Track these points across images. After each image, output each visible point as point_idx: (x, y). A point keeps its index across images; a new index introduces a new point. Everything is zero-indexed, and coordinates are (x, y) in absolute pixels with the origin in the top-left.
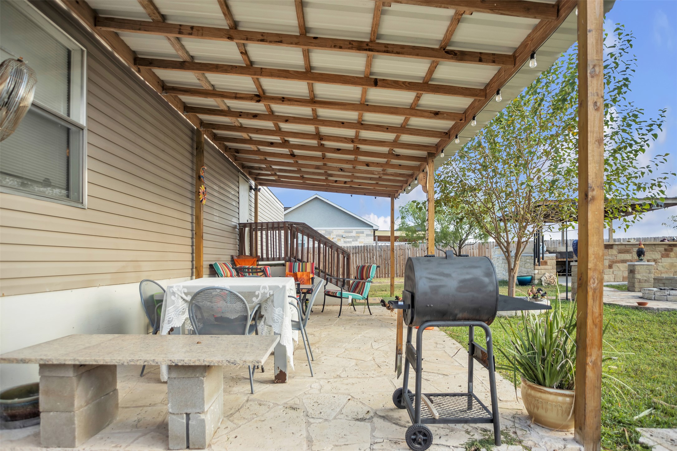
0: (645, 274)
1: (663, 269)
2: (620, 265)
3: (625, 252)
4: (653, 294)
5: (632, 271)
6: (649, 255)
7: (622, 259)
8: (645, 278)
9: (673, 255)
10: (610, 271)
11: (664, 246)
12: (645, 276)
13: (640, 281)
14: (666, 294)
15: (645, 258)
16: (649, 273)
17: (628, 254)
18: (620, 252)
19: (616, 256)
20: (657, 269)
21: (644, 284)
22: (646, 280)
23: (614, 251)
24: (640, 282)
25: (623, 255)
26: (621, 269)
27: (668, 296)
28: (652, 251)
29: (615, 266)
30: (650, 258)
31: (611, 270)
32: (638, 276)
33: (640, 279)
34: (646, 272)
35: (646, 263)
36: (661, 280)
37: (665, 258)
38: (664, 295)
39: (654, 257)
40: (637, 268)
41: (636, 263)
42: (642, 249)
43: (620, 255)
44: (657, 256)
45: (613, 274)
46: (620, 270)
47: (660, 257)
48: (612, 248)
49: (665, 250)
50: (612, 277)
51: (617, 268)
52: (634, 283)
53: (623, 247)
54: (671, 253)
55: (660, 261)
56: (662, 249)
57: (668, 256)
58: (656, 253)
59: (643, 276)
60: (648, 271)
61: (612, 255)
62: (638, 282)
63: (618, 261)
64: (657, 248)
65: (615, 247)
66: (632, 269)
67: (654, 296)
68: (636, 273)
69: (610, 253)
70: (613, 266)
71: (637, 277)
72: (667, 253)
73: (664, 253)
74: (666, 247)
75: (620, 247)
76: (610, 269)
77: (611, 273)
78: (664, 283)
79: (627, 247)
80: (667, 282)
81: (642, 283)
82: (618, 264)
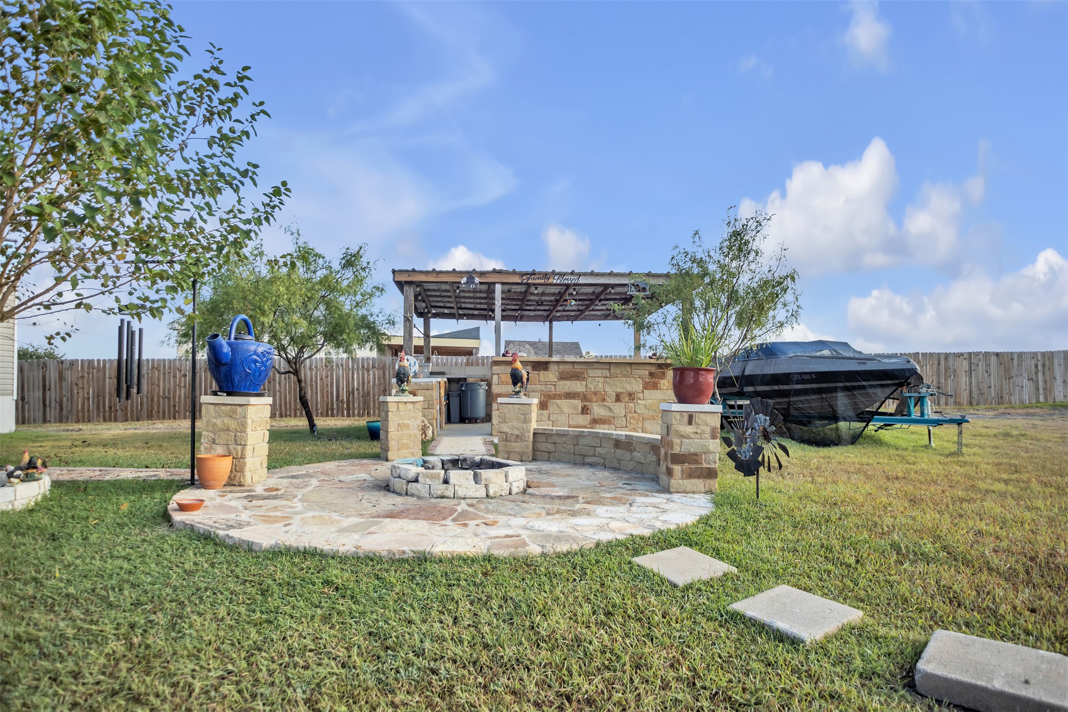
0: (516, 424)
1: (647, 412)
2: (564, 403)
3: (572, 377)
7: (567, 390)
8: (517, 432)
9: (667, 384)
11: (648, 367)
12: (517, 429)
16: (524, 422)
17: (578, 382)
18: (563, 377)
19: (555, 385)
20: (635, 412)
21: (513, 444)
22: (517, 436)
23: (551, 375)
24: (505, 440)
25: (568, 383)
26: (565, 410)
29: (553, 404)
30: (621, 391)
32: (503, 427)
33: (506, 434)
34: (519, 420)
37: (652, 391)
39: (629, 388)
40: (502, 410)
43: (562, 382)
44: (635, 386)
46: (562, 412)
47: (641, 388)
48: (546, 369)
49: (651, 374)
53: (568, 367)
54: (662, 381)
55: (641, 395)
56: (644, 372)
57: (655, 387)
58: (633, 380)
59: (513, 427)
60: (522, 417)
61: (546, 383)
63: (559, 395)
64: (635, 372)
65: (553, 367)
68: (500, 420)
69: (542, 379)
71: (502, 430)
72: (652, 380)
73: (648, 380)
75: (562, 367)
78: (555, 443)
79: (576, 367)
80: (558, 440)
81: (510, 441)
82: (558, 401)
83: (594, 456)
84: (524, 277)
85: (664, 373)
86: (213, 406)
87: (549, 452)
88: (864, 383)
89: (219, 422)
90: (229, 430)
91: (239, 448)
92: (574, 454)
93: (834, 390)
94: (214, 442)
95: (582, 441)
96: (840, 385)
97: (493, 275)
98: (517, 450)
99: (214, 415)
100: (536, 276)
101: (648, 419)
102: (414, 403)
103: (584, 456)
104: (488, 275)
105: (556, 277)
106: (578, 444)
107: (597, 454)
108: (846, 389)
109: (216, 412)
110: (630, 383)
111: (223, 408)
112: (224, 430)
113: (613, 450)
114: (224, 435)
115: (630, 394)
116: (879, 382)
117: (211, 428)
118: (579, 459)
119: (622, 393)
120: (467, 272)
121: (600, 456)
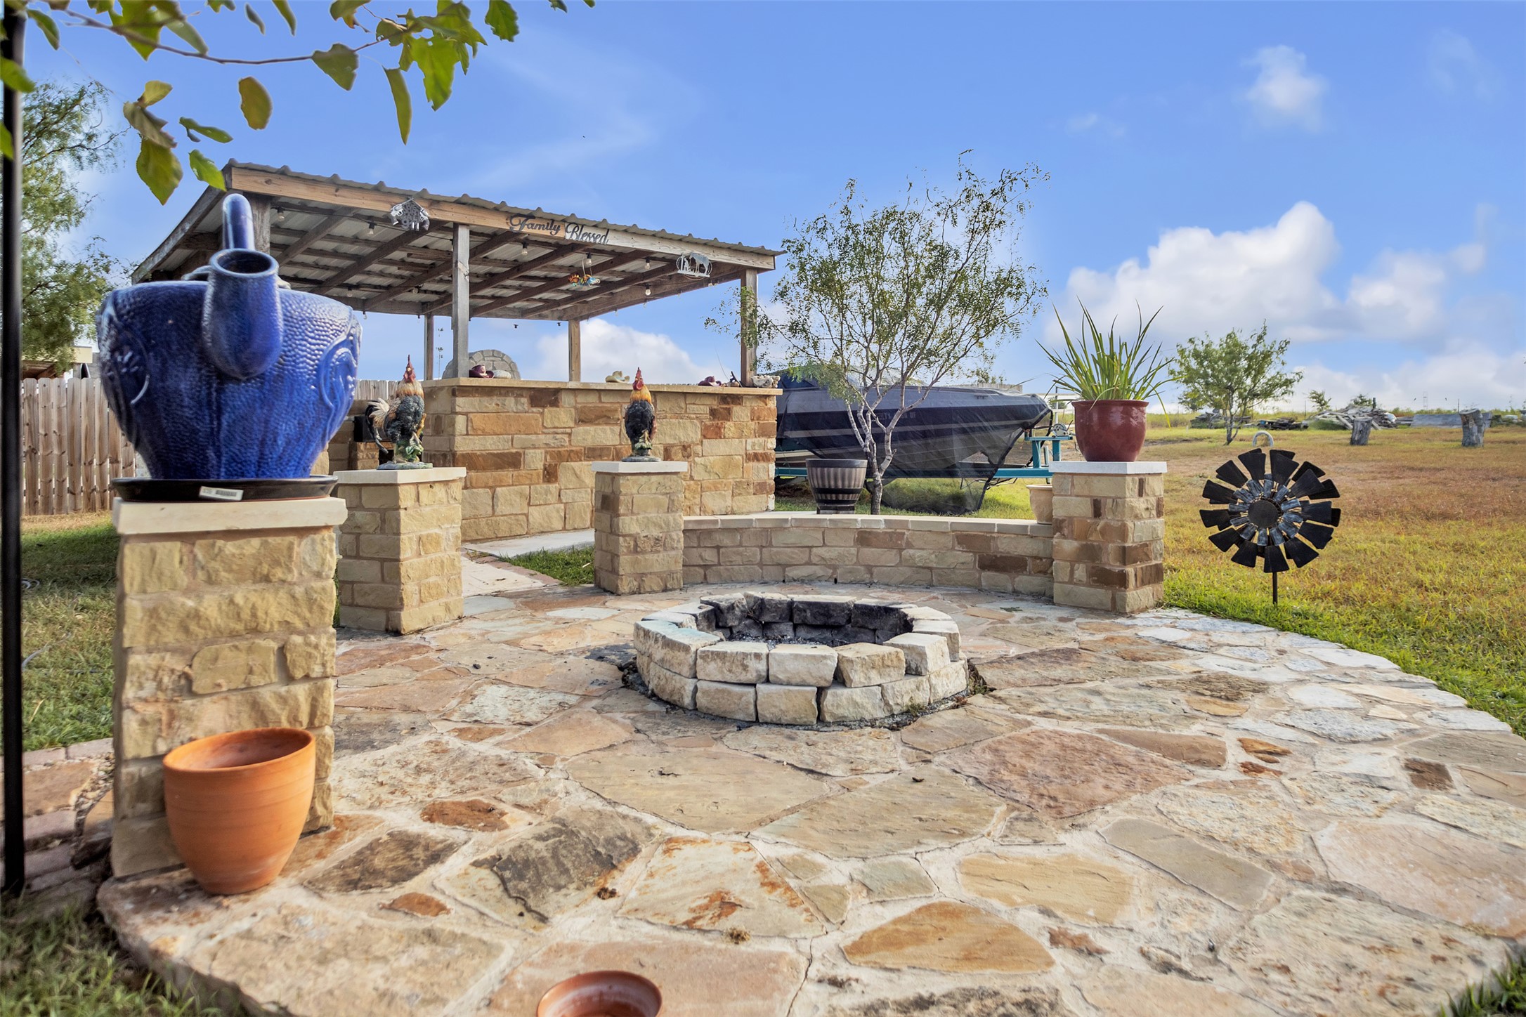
0: (653, 515)
1: (706, 476)
3: (598, 417)
4: (686, 670)
5: (607, 503)
6: (667, 430)
7: (589, 443)
8: (656, 533)
9: (732, 428)
10: (547, 492)
11: (709, 401)
12: (656, 525)
13: (636, 546)
14: (750, 676)
15: (655, 442)
16: (669, 510)
17: (607, 428)
18: (584, 418)
19: (570, 434)
20: (692, 478)
21: (650, 558)
22: (656, 540)
23: (562, 416)
24: (636, 550)
25: (591, 429)
27: (761, 688)
28: (679, 416)
29: (566, 472)
30: (669, 445)
31: (553, 487)
32: (629, 524)
33: (635, 538)
34: (658, 506)
35: (661, 465)
36: (709, 532)
37: (713, 441)
38: (744, 677)
39: (683, 437)
40: (627, 488)
41: (623, 467)
42: (644, 403)
43: (582, 429)
44: (690, 432)
45: (560, 501)
47: (699, 435)
48: (555, 403)
49: (713, 413)
50: (555, 514)
51: (574, 479)
52: (615, 556)
53: (592, 400)
54: (728, 424)
55: (698, 448)
56: (703, 409)
57: (718, 433)
58: (687, 422)
59: (648, 523)
60: (665, 500)
61: (555, 431)
62: (630, 553)
63: (577, 453)
64: (691, 408)
65: (566, 399)
66: (608, 491)
67: (689, 685)
68: (622, 510)
69: (548, 423)
70: (561, 473)
71: (627, 531)
72: (715, 423)
73: (708, 423)
74: (715, 404)
75: (581, 399)
76: (549, 481)
77: (552, 498)
78: (718, 548)
79: (604, 399)
80: (726, 541)
81: (643, 552)
82: (575, 465)
83: (809, 563)
84: (515, 221)
85: (729, 411)
86: (176, 546)
87: (706, 567)
88: (986, 424)
89: (211, 606)
90: (256, 631)
91: (301, 691)
92: (761, 565)
93: (949, 432)
94: (186, 686)
95: (778, 539)
96: (954, 426)
97: (457, 209)
98: (657, 568)
99: (184, 580)
100: (536, 222)
101: (709, 489)
102: (446, 483)
103: (784, 566)
104: (445, 207)
105: (570, 229)
106: (771, 545)
107: (815, 560)
108: (964, 431)
109: (193, 565)
110: (685, 428)
111: (230, 547)
112: (234, 635)
113: (854, 550)
114: (232, 658)
115: (684, 448)
116: (1003, 423)
117: (171, 636)
118: (774, 572)
119: (673, 446)
120: (405, 195)
121: (824, 562)
